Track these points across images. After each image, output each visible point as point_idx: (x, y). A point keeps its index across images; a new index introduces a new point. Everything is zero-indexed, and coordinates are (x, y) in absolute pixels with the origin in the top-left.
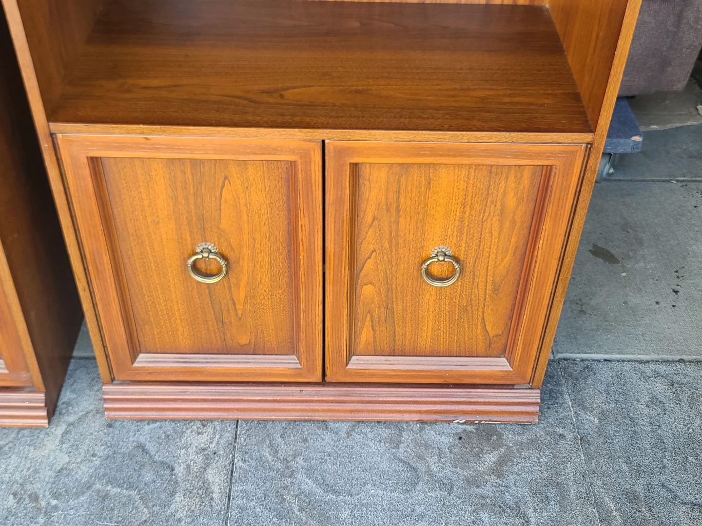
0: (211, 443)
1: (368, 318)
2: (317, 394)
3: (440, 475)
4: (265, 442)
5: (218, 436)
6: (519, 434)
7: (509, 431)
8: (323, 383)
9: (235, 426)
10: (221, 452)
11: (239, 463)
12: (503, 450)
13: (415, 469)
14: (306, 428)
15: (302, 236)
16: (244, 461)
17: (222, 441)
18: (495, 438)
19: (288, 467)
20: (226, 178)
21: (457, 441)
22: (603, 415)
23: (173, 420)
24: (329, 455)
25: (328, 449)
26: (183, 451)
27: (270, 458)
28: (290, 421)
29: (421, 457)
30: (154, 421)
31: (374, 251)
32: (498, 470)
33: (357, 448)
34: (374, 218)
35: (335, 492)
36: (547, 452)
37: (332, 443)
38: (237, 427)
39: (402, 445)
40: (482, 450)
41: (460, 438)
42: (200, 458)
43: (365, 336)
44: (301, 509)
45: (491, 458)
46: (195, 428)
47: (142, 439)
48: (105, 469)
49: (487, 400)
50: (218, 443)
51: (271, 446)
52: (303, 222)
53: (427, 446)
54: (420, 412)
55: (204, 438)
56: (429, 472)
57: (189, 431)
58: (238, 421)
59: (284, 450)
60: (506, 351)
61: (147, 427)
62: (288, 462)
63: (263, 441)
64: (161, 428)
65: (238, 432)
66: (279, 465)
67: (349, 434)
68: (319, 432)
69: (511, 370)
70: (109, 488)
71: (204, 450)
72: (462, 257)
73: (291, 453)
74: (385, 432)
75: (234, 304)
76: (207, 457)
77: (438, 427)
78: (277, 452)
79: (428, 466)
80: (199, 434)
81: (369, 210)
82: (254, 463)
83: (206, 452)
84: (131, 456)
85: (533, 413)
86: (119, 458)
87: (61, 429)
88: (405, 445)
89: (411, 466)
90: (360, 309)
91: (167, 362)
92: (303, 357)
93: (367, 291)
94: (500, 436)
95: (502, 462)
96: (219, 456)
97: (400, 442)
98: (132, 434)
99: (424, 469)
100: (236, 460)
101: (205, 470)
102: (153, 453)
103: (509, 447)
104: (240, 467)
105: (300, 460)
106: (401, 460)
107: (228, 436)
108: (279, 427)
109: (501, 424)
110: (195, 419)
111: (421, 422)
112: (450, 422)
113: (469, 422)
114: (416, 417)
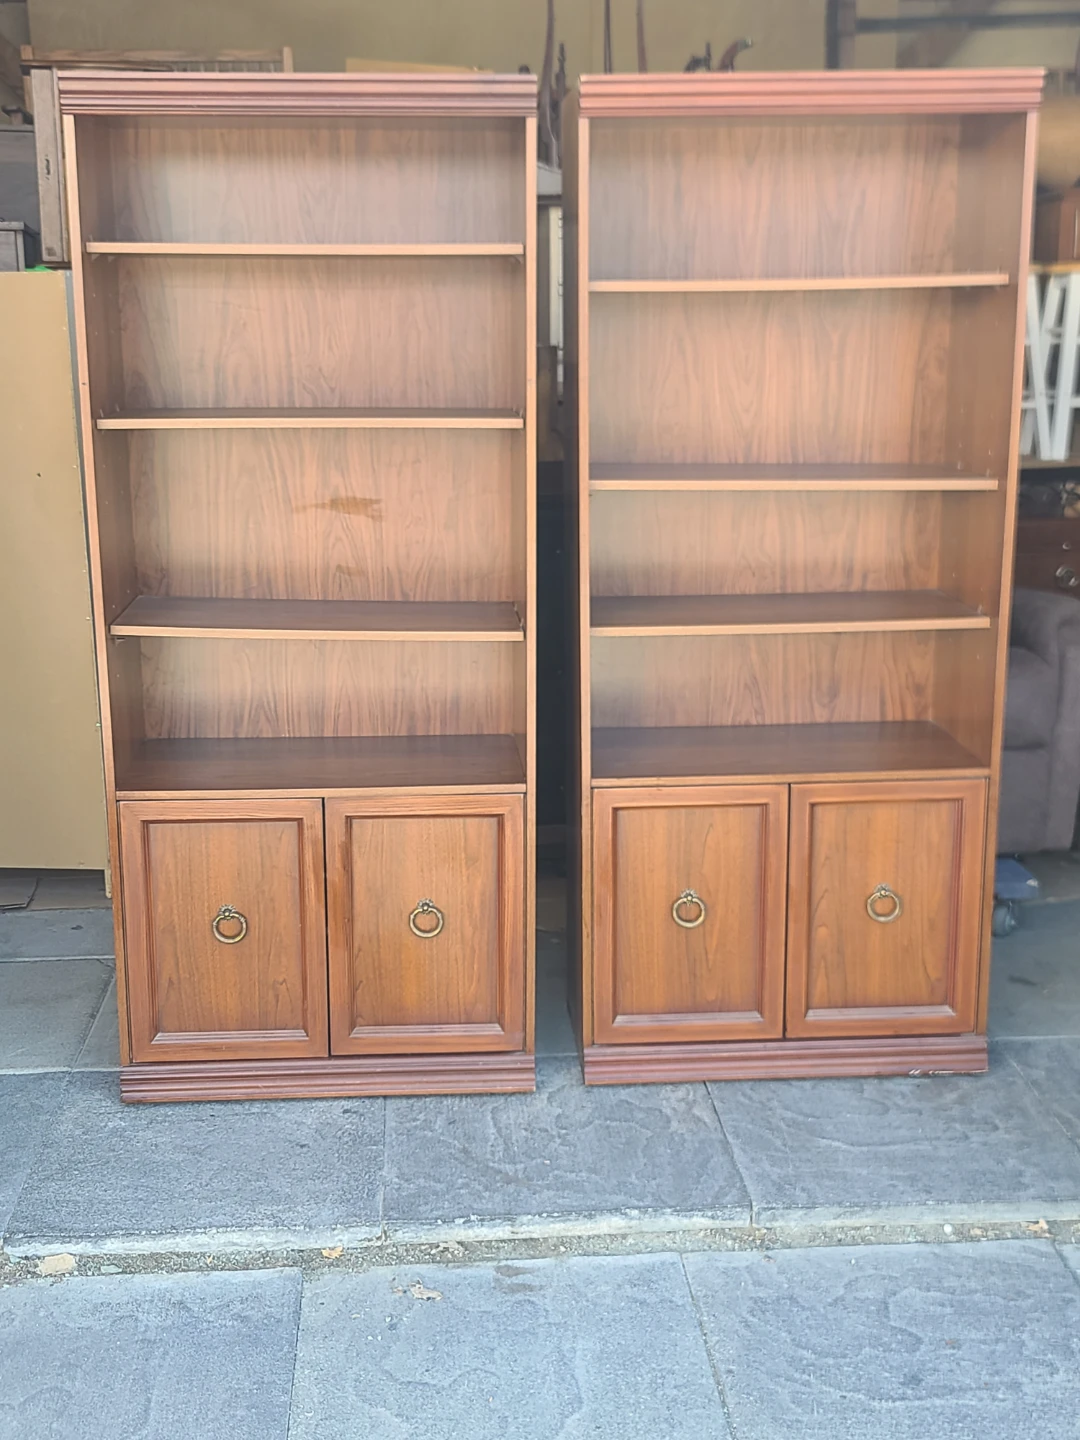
0: (688, 1095)
1: (823, 964)
2: (780, 1049)
3: (908, 1106)
5: (692, 1093)
6: (973, 1081)
7: (963, 1080)
8: (784, 1039)
9: (704, 1087)
10: (700, 1100)
11: (718, 1105)
12: (961, 1092)
13: (883, 1104)
14: (773, 1085)
15: (772, 872)
16: (723, 1104)
17: (697, 1095)
18: (953, 1083)
19: (765, 1106)
20: (711, 825)
21: (917, 1088)
22: (1049, 1070)
25: (798, 1096)
26: (665, 1101)
27: (747, 1101)
28: (755, 1080)
29: (885, 1097)
30: (629, 1085)
31: (826, 891)
32: (961, 1101)
33: (824, 1095)
34: (827, 858)
35: (814, 1117)
36: (1002, 1092)
37: (800, 1093)
38: (707, 1088)
39: (865, 1092)
40: (941, 1092)
41: (920, 1086)
42: (683, 1103)
43: (820, 986)
44: (789, 1126)
45: (953, 1096)
46: (669, 1088)
48: (599, 1113)
50: (694, 1096)
51: (744, 1095)
52: (773, 859)
53: (889, 1092)
54: (874, 1064)
55: (681, 1092)
56: (895, 1104)
57: (664, 1091)
58: (704, 1082)
59: (755, 1096)
60: (948, 1000)
61: (622, 1091)
62: (763, 1103)
64: (637, 1091)
65: (710, 1090)
66: (757, 1105)
67: (813, 1087)
68: (784, 1087)
69: (954, 1014)
70: (608, 1122)
71: (683, 1099)
72: (900, 893)
73: (765, 1098)
74: (846, 1084)
75: (706, 953)
76: (688, 1103)
77: (899, 1080)
78: (751, 1098)
79: (895, 1102)
80: (673, 1092)
81: (822, 851)
82: (732, 1104)
83: (686, 1100)
84: (617, 1106)
85: (981, 1061)
87: (545, 1096)
88: (869, 1091)
89: (878, 1102)
90: (816, 953)
91: (644, 1021)
92: (767, 1013)
93: (821, 933)
94: (956, 1084)
95: (963, 1097)
96: (699, 1102)
98: (612, 1095)
99: (891, 1103)
100: (715, 1104)
101: (690, 1110)
102: (637, 1104)
103: (965, 1090)
104: (721, 1107)
106: (867, 1099)
107: (702, 1092)
108: (747, 1085)
109: (954, 1075)
110: (666, 1084)
111: (879, 1076)
112: (906, 1075)
113: (925, 1075)
114: (873, 1070)
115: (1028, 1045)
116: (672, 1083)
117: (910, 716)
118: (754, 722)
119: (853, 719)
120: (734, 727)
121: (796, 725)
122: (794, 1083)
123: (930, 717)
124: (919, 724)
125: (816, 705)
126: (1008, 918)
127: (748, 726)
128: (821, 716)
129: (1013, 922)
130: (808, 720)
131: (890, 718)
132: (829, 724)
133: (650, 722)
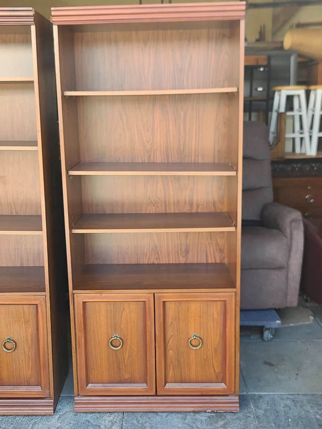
0: (114, 419)
1: (172, 365)
2: (154, 399)
3: (202, 428)
4: (134, 418)
5: (116, 417)
6: (232, 416)
7: (229, 415)
8: (156, 395)
9: (123, 414)
10: (118, 422)
11: (124, 424)
12: (226, 420)
13: (192, 426)
14: (150, 415)
15: (148, 329)
16: (127, 424)
17: (118, 419)
18: (223, 417)
19: (143, 426)
21: (208, 418)
22: (266, 410)
23: (99, 413)
24: (159, 422)
25: (158, 421)
26: (103, 422)
27: (136, 423)
28: (144, 412)
29: (194, 423)
30: (92, 413)
31: (172, 336)
33: (169, 420)
34: (171, 323)
36: (243, 421)
37: (160, 419)
38: (123, 415)
39: (187, 419)
40: (218, 420)
41: (209, 417)
42: (110, 423)
43: (171, 374)
45: (222, 423)
46: (108, 415)
47: (88, 419)
48: (74, 427)
49: (218, 401)
50: (116, 419)
51: (136, 420)
52: (148, 323)
53: (196, 420)
54: (193, 407)
55: (111, 418)
56: (197, 427)
57: (105, 416)
58: (124, 412)
59: (141, 421)
61: (89, 415)
62: (143, 424)
63: (133, 419)
64: (95, 415)
65: (124, 416)
66: (140, 425)
67: (166, 417)
68: (154, 416)
69: (226, 387)
71: (111, 421)
72: (202, 338)
73: (144, 422)
74: (180, 416)
75: (124, 360)
76: (112, 423)
77: (202, 414)
78: (139, 421)
79: (197, 425)
80: (109, 417)
81: (169, 320)
82: (130, 425)
83: (112, 422)
84: (84, 423)
85: (237, 407)
86: (80, 424)
87: (57, 417)
88: (188, 419)
89: (190, 425)
90: (168, 361)
91: (99, 387)
92: (149, 384)
93: (170, 353)
94: (225, 417)
95: (226, 424)
96: (117, 423)
97: (186, 419)
98: (84, 417)
99: (195, 426)
100: (123, 424)
101: (112, 426)
102: (92, 422)
103: (228, 420)
104: (125, 426)
105: (148, 424)
106: (186, 424)
107: (120, 417)
108: (139, 414)
109: (225, 412)
110: (108, 412)
111: (194, 412)
112: (205, 412)
113: (213, 412)
114: (192, 409)
115: (260, 397)
116: (109, 412)
117: (218, 261)
118: (156, 263)
119: (195, 262)
120: (148, 264)
121: (173, 264)
122: (159, 414)
123: (226, 261)
124: (222, 264)
125: (180, 256)
126: (269, 335)
127: (154, 264)
128: (182, 260)
129: (272, 336)
130: (177, 262)
131: (210, 262)
132: (186, 264)
133: (115, 262)
